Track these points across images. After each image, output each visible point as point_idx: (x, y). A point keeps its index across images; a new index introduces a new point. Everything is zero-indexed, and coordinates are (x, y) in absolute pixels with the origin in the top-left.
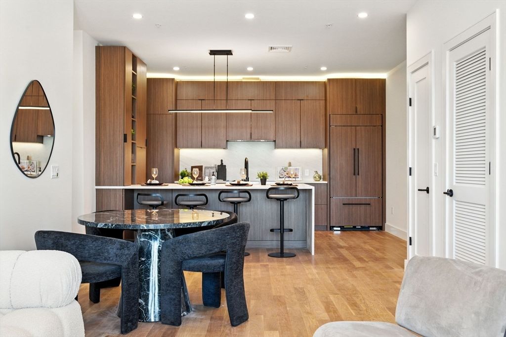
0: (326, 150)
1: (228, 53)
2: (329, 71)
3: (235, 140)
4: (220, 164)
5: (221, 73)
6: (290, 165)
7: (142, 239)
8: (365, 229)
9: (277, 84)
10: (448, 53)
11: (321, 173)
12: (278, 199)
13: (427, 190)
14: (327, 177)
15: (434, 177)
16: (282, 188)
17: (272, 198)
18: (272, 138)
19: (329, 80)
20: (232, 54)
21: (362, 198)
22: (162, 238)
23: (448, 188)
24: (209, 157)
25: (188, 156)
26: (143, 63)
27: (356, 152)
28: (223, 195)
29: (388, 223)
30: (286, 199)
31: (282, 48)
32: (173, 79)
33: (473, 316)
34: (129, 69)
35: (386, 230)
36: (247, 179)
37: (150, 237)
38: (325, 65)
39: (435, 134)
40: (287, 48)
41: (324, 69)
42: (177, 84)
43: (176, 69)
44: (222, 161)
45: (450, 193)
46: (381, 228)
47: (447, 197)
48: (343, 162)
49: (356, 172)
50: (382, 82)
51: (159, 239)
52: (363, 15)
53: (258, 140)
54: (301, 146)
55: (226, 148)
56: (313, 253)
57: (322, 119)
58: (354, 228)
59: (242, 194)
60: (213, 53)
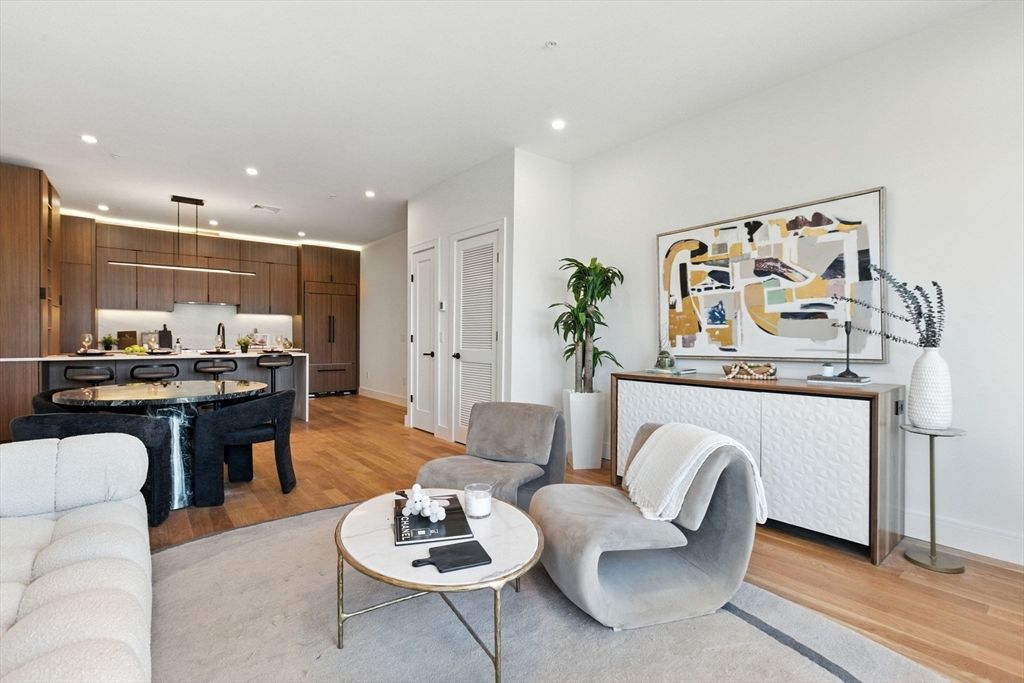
0: (299, 318)
1: (199, 202)
2: (307, 237)
3: (185, 301)
4: (162, 329)
5: (188, 224)
6: (256, 331)
7: (159, 417)
8: (340, 394)
9: (241, 243)
10: (455, 243)
11: (291, 340)
12: (269, 367)
13: (432, 354)
14: (301, 344)
15: (439, 344)
16: (275, 355)
17: (262, 366)
18: (236, 302)
19: (303, 245)
20: (202, 204)
21: (337, 364)
22: (186, 413)
23: (454, 352)
24: (145, 320)
25: (111, 319)
26: (58, 196)
27: (331, 319)
28: (200, 365)
29: (361, 387)
30: (278, 367)
31: (269, 208)
32: (94, 220)
33: (531, 438)
34: (45, 200)
35: (360, 393)
36: (224, 346)
37: (171, 413)
38: (303, 231)
39: (441, 307)
40: (274, 209)
41: (301, 234)
42: (99, 227)
43: (103, 208)
44: (165, 326)
45: (457, 356)
46: (354, 392)
47: (454, 359)
48: (318, 329)
49: (331, 340)
50: (357, 254)
51: (183, 414)
52: (370, 194)
53: (217, 302)
54: (270, 312)
55: (171, 311)
56: (307, 420)
57: (295, 285)
58: (329, 394)
59: (225, 364)
60: (176, 199)
